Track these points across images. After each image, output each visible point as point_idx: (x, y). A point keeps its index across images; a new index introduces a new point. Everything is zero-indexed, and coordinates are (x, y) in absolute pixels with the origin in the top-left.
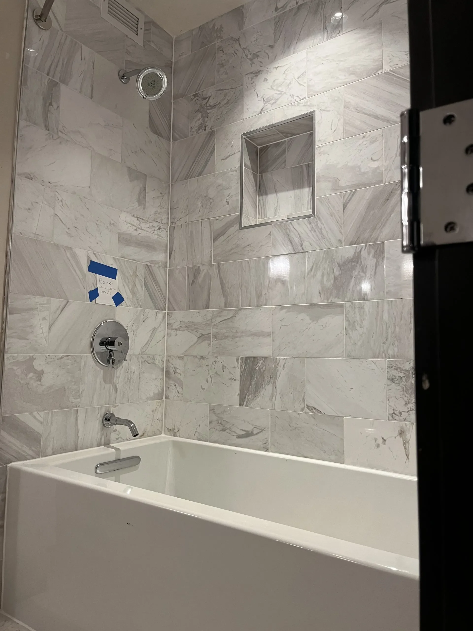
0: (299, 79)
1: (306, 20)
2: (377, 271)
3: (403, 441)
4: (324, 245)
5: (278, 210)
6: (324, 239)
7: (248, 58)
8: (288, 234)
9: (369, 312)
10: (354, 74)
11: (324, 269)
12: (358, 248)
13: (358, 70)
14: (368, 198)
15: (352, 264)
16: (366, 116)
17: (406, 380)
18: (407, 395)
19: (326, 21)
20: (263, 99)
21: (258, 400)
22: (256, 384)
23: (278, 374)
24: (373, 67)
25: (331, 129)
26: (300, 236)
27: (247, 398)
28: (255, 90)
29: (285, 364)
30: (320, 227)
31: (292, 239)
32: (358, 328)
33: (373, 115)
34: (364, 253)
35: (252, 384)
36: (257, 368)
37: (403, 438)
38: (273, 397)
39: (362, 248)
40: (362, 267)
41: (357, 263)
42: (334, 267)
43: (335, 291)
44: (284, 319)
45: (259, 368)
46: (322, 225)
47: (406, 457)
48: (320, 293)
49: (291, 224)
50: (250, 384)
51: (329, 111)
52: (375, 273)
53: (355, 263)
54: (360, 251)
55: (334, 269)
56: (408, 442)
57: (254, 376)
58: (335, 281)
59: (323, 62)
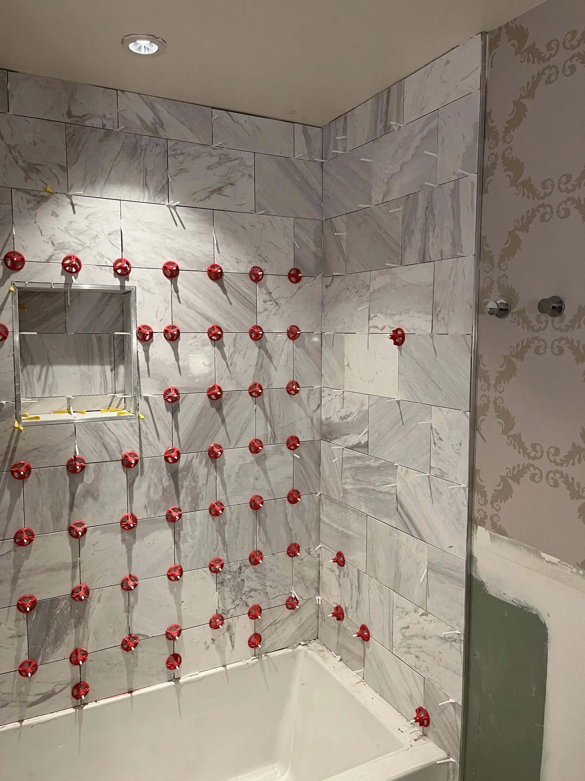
0: (111, 236)
1: (118, 159)
2: (208, 480)
3: (230, 635)
4: (150, 452)
5: (56, 389)
6: (150, 445)
7: (18, 164)
8: (101, 438)
9: (200, 522)
10: (184, 261)
11: (151, 480)
12: (189, 456)
13: (187, 258)
14: (199, 404)
15: (182, 474)
16: (197, 314)
17: (233, 580)
18: (234, 594)
19: (147, 175)
20: (52, 242)
21: (60, 651)
22: (57, 632)
23: (91, 610)
24: (204, 261)
25: (157, 317)
26: (118, 440)
27: (43, 653)
28: (35, 223)
29: (101, 596)
30: (145, 432)
31: (107, 443)
32: (189, 539)
33: (203, 315)
34: (196, 462)
35: (49, 634)
36: (58, 612)
37: (230, 633)
38: (85, 640)
39: (194, 456)
40: (194, 477)
41: (189, 472)
42: (162, 477)
43: (164, 504)
44: (98, 543)
45: (61, 610)
46: (148, 430)
47: (232, 647)
48: (146, 507)
49: (106, 425)
50: (47, 635)
51: (154, 294)
52: (207, 482)
53: (186, 473)
54: (192, 460)
55: (163, 480)
56: (234, 634)
57: (53, 622)
58: (163, 492)
59: (145, 229)
